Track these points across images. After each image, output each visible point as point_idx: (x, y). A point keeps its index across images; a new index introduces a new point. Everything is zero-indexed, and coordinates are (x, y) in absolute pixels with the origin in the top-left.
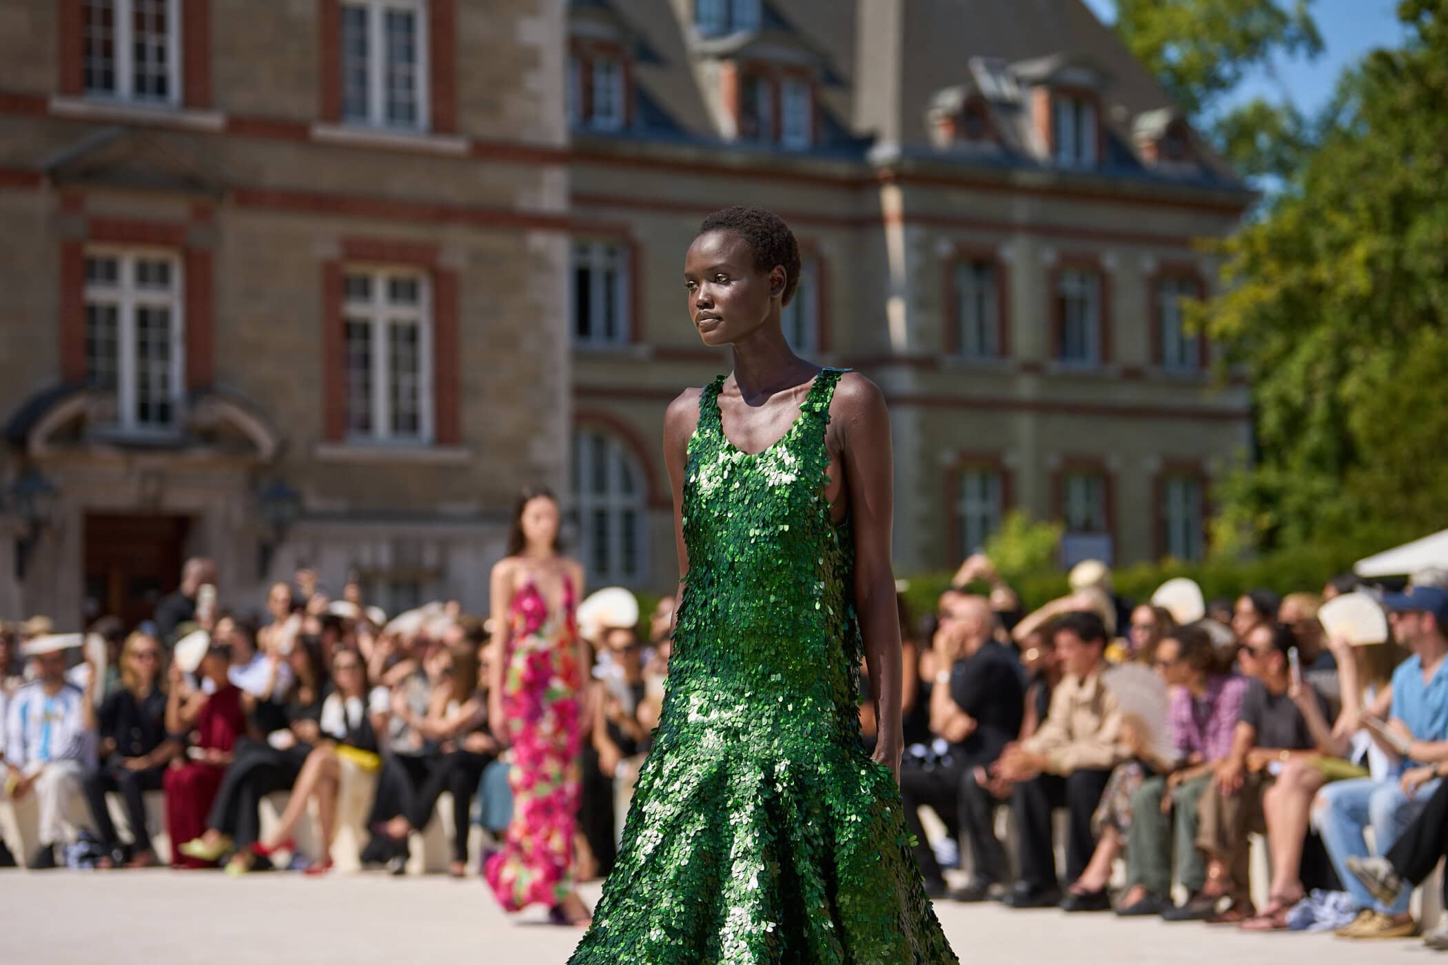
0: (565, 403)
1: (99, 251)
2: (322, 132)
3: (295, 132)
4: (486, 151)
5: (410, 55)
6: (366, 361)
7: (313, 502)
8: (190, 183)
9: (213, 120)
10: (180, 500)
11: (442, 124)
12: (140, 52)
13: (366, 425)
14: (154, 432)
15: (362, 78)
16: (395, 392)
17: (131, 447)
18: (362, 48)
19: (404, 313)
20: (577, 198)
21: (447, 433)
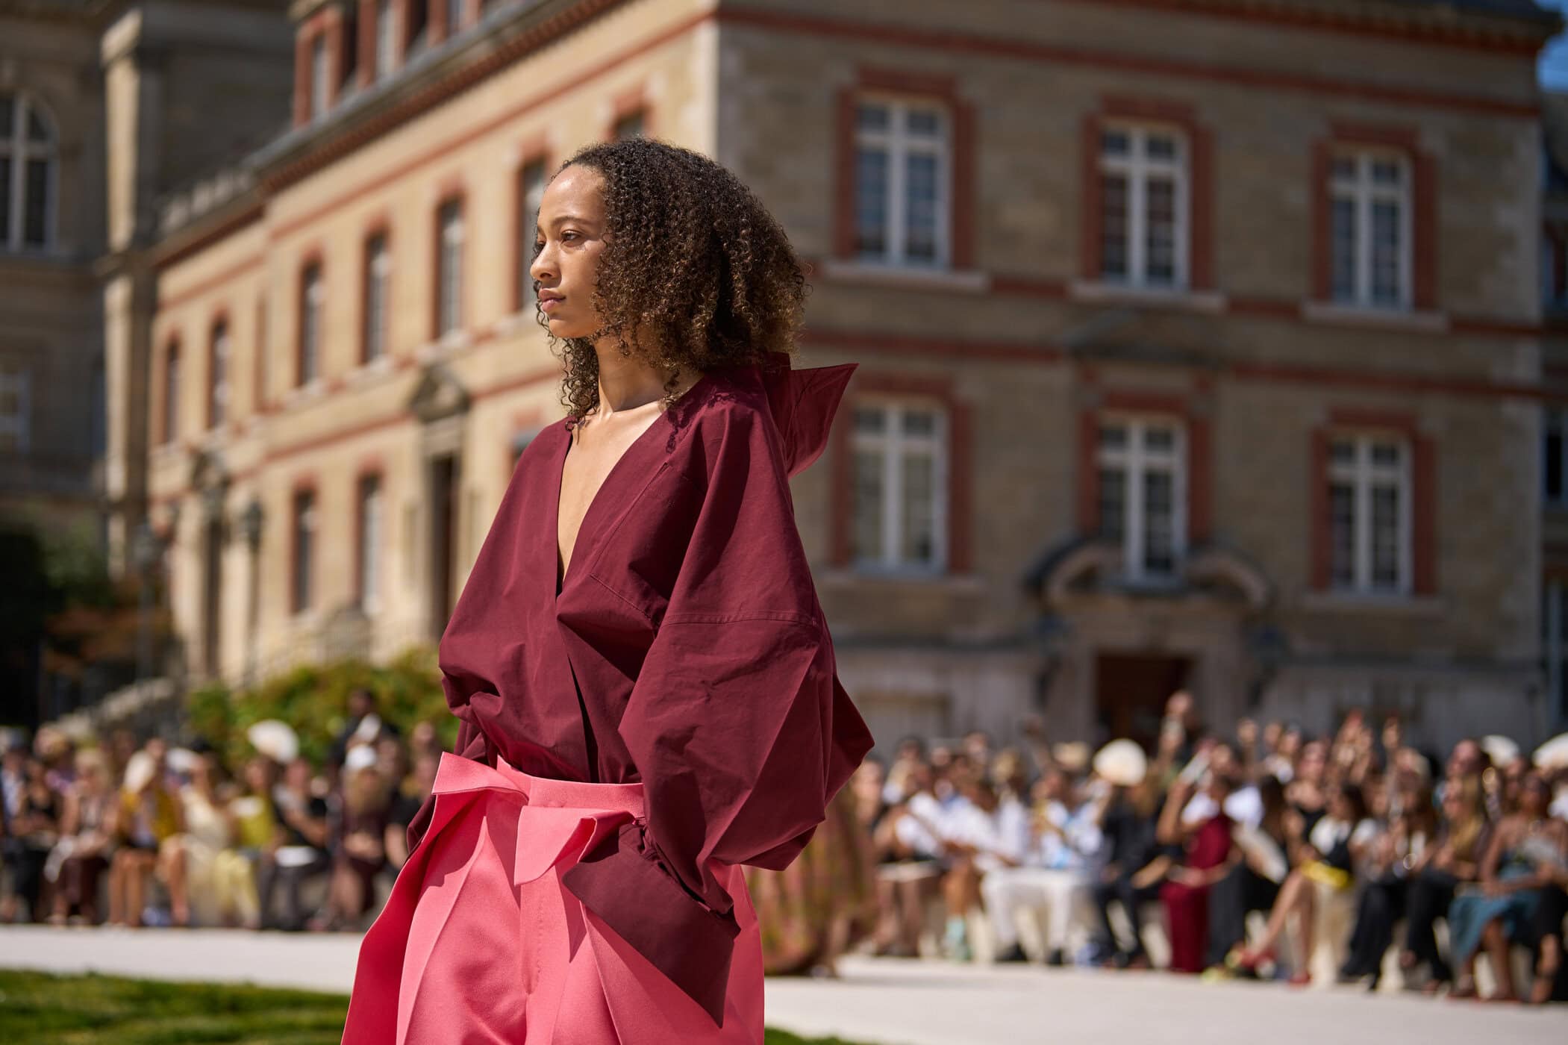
0: (1535, 559)
1: (1111, 418)
2: (1314, 311)
3: (1286, 311)
4: (1463, 326)
5: (1394, 239)
6: (1349, 519)
7: (1300, 645)
8: (1194, 359)
9: (1212, 302)
10: (1180, 642)
11: (1423, 301)
12: (1151, 242)
13: (1348, 575)
14: (1157, 581)
15: (1350, 262)
16: (1376, 547)
17: (1137, 595)
18: (1350, 234)
19: (1386, 475)
20: (1550, 369)
21: (1424, 584)
